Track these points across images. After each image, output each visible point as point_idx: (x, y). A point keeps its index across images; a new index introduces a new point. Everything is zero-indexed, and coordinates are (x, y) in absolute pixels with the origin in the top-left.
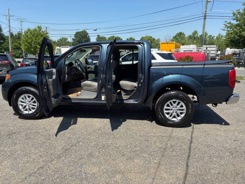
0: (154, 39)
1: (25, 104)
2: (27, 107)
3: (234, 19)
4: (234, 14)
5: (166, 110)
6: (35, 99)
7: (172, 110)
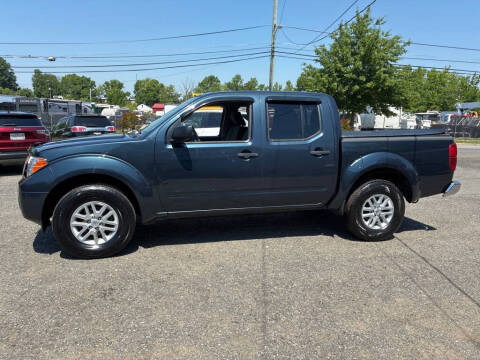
0: (162, 86)
1: (88, 225)
2: (93, 231)
3: (317, 61)
4: (317, 52)
5: (365, 212)
6: (112, 212)
7: (373, 211)
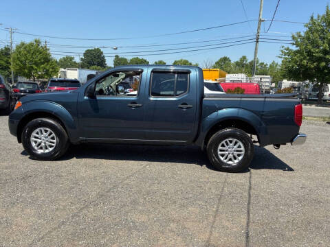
0: (191, 64)
1: (40, 141)
2: (43, 144)
3: (293, 44)
4: (293, 37)
5: (221, 150)
6: (53, 135)
7: (227, 151)
